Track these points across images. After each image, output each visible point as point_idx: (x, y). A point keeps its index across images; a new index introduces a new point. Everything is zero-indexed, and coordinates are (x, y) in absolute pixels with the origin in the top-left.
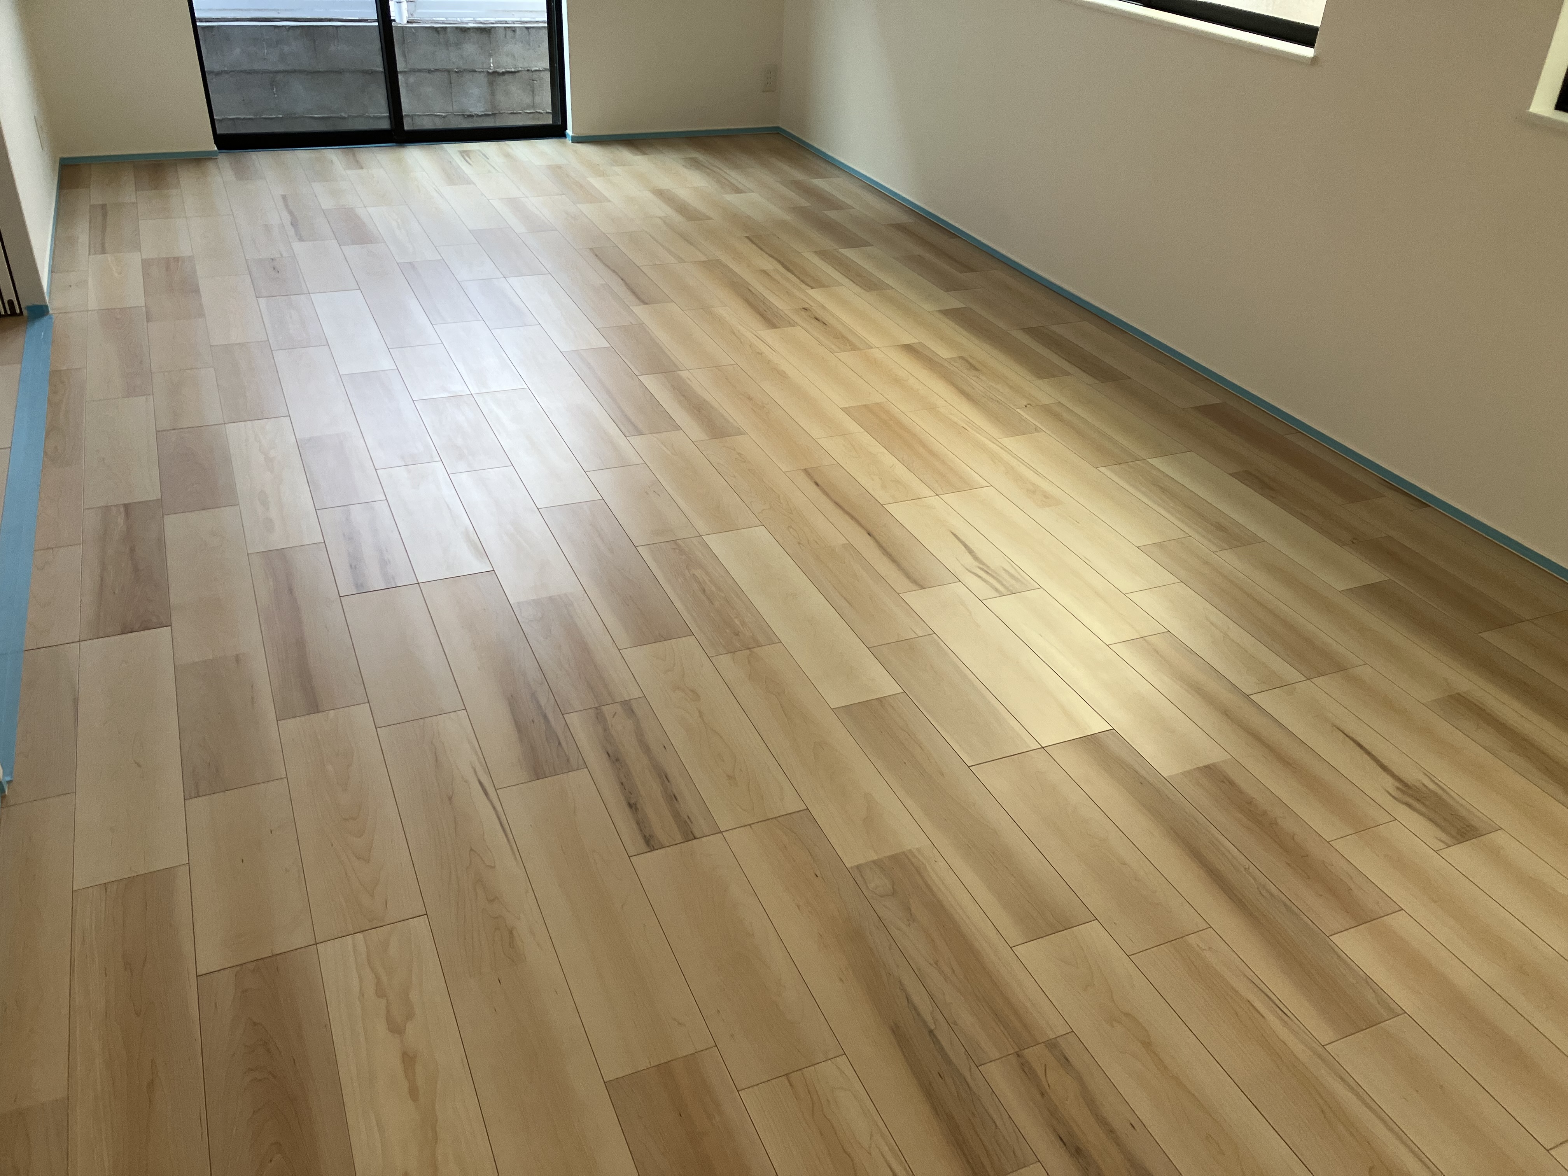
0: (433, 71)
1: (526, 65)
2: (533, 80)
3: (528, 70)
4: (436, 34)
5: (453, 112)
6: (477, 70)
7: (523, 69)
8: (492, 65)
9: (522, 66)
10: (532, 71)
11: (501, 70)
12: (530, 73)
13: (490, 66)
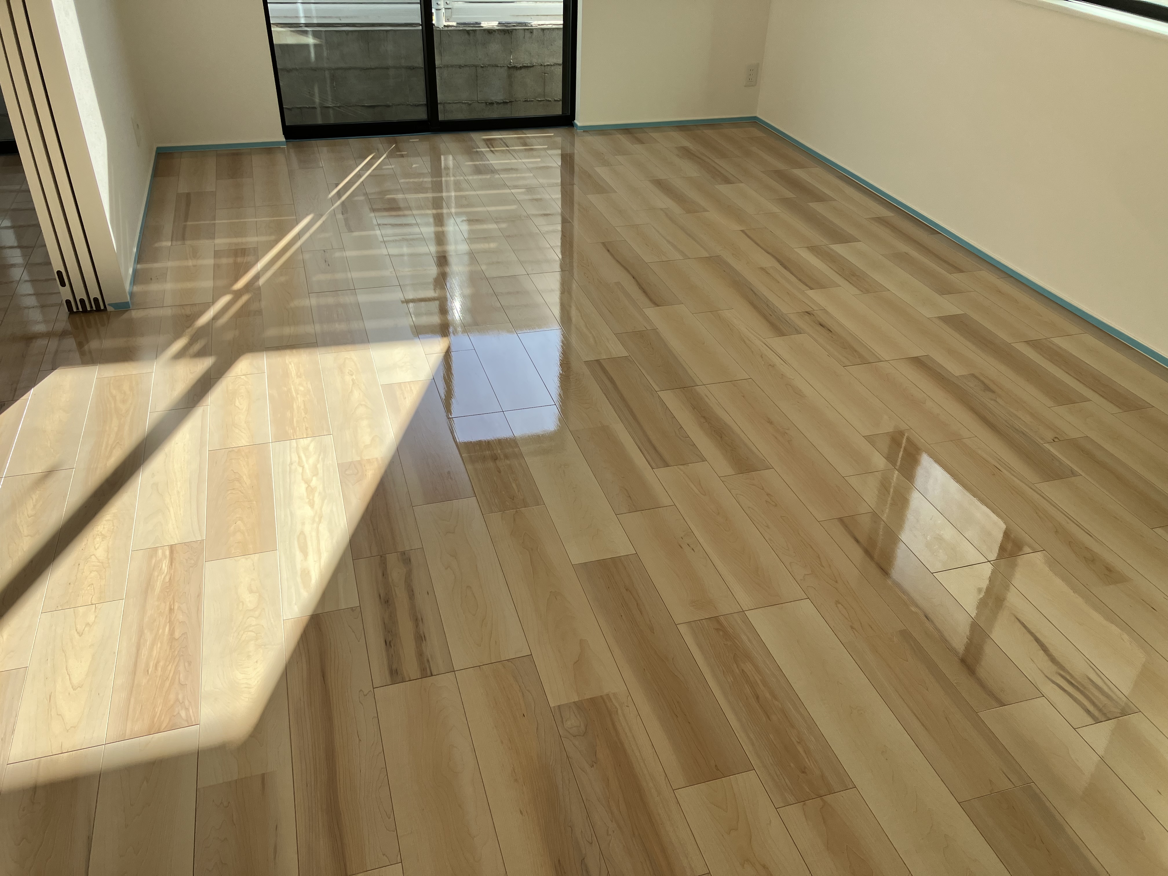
0: (463, 67)
1: (540, 61)
2: (545, 73)
3: (541, 65)
4: (467, 36)
5: (477, 101)
6: (499, 65)
7: (537, 64)
8: (512, 61)
9: (536, 61)
10: (545, 66)
11: (519, 65)
12: (543, 67)
13: (511, 62)
